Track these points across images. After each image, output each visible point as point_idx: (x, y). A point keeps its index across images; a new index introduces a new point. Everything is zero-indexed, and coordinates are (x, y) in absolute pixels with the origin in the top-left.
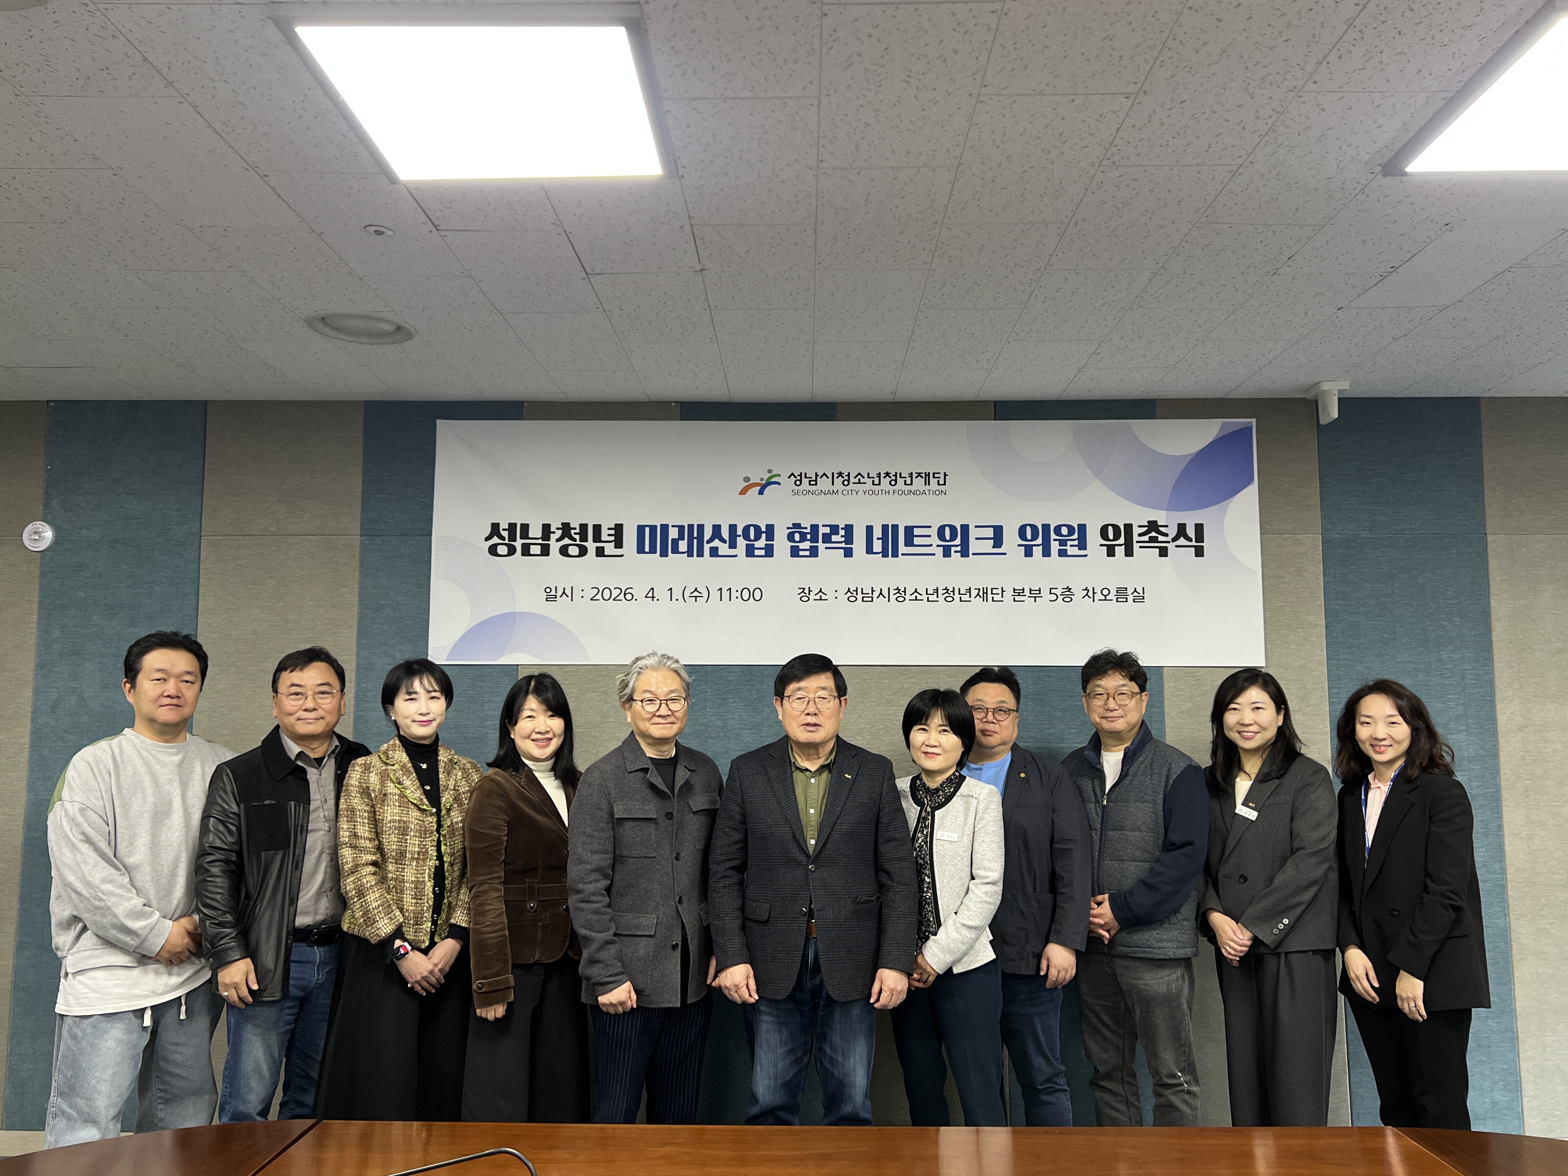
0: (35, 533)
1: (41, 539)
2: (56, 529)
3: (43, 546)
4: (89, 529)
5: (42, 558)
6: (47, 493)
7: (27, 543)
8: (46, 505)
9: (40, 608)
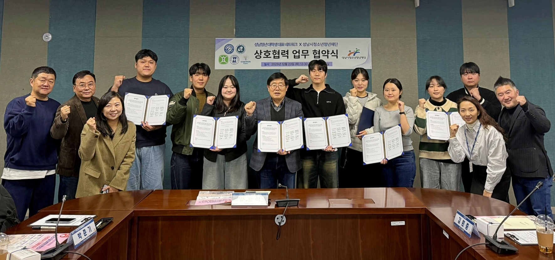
0: (47, 36)
1: (49, 38)
2: (52, 35)
3: (49, 40)
4: (62, 35)
5: (48, 43)
6: (50, 25)
7: (44, 39)
8: (50, 28)
9: (48, 58)
